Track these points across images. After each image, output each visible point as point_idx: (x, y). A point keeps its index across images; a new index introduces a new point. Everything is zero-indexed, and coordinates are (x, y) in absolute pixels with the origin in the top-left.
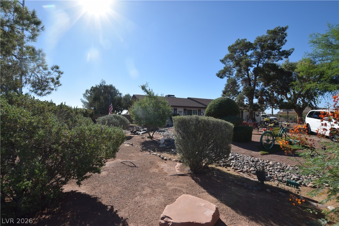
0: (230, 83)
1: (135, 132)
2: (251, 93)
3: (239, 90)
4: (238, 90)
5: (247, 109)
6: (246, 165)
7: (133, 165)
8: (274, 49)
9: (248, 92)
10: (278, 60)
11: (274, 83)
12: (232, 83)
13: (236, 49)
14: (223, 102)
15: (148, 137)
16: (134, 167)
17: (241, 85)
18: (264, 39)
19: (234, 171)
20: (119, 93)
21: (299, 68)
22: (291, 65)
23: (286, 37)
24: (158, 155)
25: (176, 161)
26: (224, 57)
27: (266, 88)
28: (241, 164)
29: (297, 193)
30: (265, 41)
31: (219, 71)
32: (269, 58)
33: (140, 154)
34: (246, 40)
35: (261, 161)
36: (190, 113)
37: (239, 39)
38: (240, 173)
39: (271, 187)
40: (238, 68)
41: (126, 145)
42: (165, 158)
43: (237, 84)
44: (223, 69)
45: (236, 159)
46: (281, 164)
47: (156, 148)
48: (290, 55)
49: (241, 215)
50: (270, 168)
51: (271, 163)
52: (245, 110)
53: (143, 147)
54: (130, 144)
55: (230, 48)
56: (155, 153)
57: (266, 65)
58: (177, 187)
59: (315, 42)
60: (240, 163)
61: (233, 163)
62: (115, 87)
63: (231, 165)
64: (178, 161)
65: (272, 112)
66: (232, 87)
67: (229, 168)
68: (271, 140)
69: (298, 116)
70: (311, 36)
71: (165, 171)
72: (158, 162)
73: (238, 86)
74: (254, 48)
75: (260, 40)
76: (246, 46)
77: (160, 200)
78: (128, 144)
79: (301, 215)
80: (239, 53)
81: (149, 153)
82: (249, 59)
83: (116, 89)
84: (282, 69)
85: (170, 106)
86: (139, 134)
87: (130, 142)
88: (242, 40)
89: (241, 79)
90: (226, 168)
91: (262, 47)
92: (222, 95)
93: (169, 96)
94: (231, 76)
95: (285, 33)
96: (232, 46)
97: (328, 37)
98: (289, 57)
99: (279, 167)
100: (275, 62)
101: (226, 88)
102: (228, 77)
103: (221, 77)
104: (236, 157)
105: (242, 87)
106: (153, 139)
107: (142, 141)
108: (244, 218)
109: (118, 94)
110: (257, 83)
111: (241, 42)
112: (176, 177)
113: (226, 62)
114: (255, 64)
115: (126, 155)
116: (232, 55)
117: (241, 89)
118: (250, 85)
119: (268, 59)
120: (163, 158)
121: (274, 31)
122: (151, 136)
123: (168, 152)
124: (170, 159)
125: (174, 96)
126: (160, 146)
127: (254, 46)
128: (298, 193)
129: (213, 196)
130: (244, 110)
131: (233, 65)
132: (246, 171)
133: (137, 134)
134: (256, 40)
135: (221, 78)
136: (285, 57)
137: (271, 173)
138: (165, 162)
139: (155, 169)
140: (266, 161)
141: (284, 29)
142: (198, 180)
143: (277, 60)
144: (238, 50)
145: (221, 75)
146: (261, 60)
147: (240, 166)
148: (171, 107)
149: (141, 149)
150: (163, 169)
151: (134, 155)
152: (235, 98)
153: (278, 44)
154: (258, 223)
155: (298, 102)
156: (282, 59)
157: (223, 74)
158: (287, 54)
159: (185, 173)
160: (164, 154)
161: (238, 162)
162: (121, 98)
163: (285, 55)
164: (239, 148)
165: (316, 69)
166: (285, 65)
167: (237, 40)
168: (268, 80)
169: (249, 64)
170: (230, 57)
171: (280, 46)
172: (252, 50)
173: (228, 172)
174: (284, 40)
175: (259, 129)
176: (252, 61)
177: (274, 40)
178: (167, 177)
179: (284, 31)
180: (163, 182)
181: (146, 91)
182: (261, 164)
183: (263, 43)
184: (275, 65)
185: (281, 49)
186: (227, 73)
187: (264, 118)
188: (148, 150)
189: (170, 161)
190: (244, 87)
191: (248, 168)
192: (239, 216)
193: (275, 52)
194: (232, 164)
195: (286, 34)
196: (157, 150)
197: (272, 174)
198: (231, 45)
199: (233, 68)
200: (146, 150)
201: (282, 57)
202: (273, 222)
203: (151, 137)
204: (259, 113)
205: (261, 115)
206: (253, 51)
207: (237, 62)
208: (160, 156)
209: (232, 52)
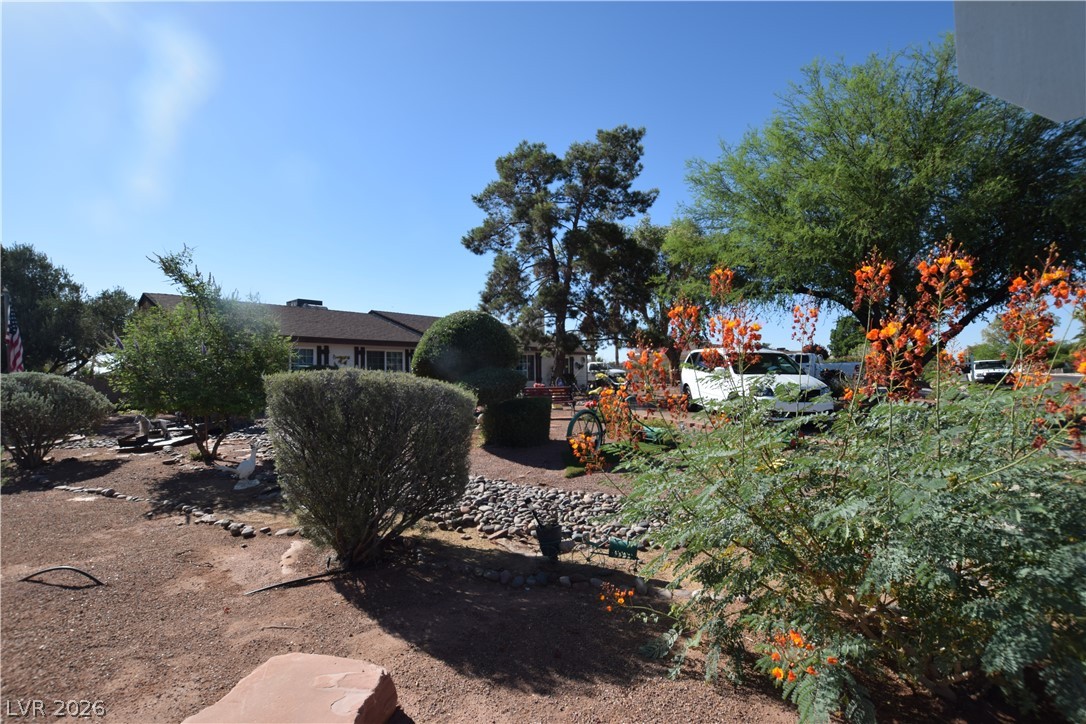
0: (501, 269)
1: (144, 440)
2: (558, 301)
3: (527, 293)
4: (525, 293)
5: (549, 350)
6: (521, 512)
7: (88, 579)
8: (613, 185)
9: (549, 299)
10: (625, 216)
11: (614, 277)
12: (506, 269)
13: (521, 171)
14: (468, 327)
15: (196, 459)
16: (88, 587)
17: (533, 277)
18: (590, 153)
19: (483, 537)
20: (68, 284)
21: (669, 241)
22: (655, 234)
23: (641, 157)
24: (221, 521)
25: (290, 535)
26: (484, 189)
27: (596, 290)
28: (506, 513)
29: (632, 573)
30: (591, 160)
31: (470, 230)
32: (603, 208)
33: (140, 529)
34: (543, 146)
35: (562, 496)
36: (376, 362)
37: (525, 143)
38: (498, 540)
39: (573, 567)
40: (523, 226)
41: (78, 499)
42: (247, 530)
43: (523, 275)
44: (482, 225)
45: (494, 501)
46: (611, 497)
47: (219, 495)
48: (650, 205)
49: (471, 678)
50: (583, 514)
51: (587, 498)
52: (546, 352)
53: (163, 498)
54: (98, 493)
55: (501, 164)
56: (207, 517)
57: (595, 225)
58: (266, 633)
59: (697, 182)
60: (503, 511)
61: (484, 512)
62: (45, 258)
63: (475, 520)
64: (296, 532)
65: (617, 358)
66: (507, 283)
67: (469, 531)
68: (595, 434)
69: (670, 367)
70: (689, 164)
71: (237, 578)
72: (214, 551)
73: (523, 280)
74: (567, 176)
75: (579, 154)
76: (544, 165)
77: (177, 703)
78: (89, 492)
79: (631, 633)
80: (528, 184)
81: (183, 519)
82: (552, 205)
83: (56, 266)
84: (632, 242)
85: (289, 338)
86: (160, 448)
87: (103, 484)
88: (535, 146)
89: (532, 261)
90: (460, 531)
91: (586, 176)
92: (480, 305)
93: (300, 302)
94: (506, 250)
95: (638, 145)
96: (508, 160)
97: (722, 173)
98: (649, 210)
99: (604, 505)
100: (617, 221)
101: (490, 285)
102: (496, 250)
103: (478, 251)
104: (497, 494)
105: (537, 282)
106: (218, 462)
107: (167, 473)
108: (478, 683)
109: (62, 287)
110: (575, 274)
111: (532, 151)
112: (273, 594)
113: (491, 206)
114: (568, 220)
115: (67, 541)
116: (507, 186)
117: (533, 289)
118: (556, 279)
119: (600, 211)
120: (237, 533)
121: (614, 136)
122: (207, 451)
123: (264, 505)
124: (265, 531)
125: (320, 303)
126: (237, 487)
127: (566, 168)
128: (635, 570)
129: (397, 634)
130: (542, 350)
131: (511, 216)
132: (517, 531)
133: (152, 449)
134: (571, 151)
135: (476, 253)
136: (640, 211)
137: (581, 527)
138: (244, 547)
139: (196, 579)
140: (576, 493)
141: (636, 135)
142: (358, 588)
143: (622, 215)
144: (524, 175)
145: (476, 243)
146: (584, 210)
147: (501, 519)
148: (291, 341)
149: (149, 509)
150: (229, 575)
151: (109, 536)
152: (518, 315)
153: (624, 174)
154: (516, 687)
155: (670, 329)
156: (632, 215)
157: (481, 240)
158: (643, 202)
159: (314, 574)
160: (249, 514)
161: (499, 507)
162: (77, 305)
163: (639, 206)
164: (511, 463)
165: (701, 247)
166: (642, 232)
167: (521, 142)
168: (600, 269)
169: (551, 219)
170: (502, 192)
171: (628, 180)
172: (560, 179)
173: (465, 544)
174: (637, 164)
175: (574, 404)
176: (559, 211)
177: (614, 159)
178: (238, 600)
179: (637, 142)
180: (214, 626)
181: (182, 278)
182: (561, 506)
183: (587, 165)
184: (615, 227)
185: (629, 186)
186: (493, 240)
187: (594, 374)
188: (180, 510)
189: (268, 538)
190: (542, 284)
191: (524, 521)
192: (462, 682)
193: (616, 193)
194: (479, 515)
195: (640, 149)
196: (221, 502)
197: (585, 530)
198: (504, 154)
199: (510, 227)
200: (170, 510)
201: (633, 209)
202: (557, 672)
203: (209, 458)
204: (583, 360)
205: (589, 364)
206: (563, 182)
207: (520, 208)
208: (226, 526)
209: (507, 177)
